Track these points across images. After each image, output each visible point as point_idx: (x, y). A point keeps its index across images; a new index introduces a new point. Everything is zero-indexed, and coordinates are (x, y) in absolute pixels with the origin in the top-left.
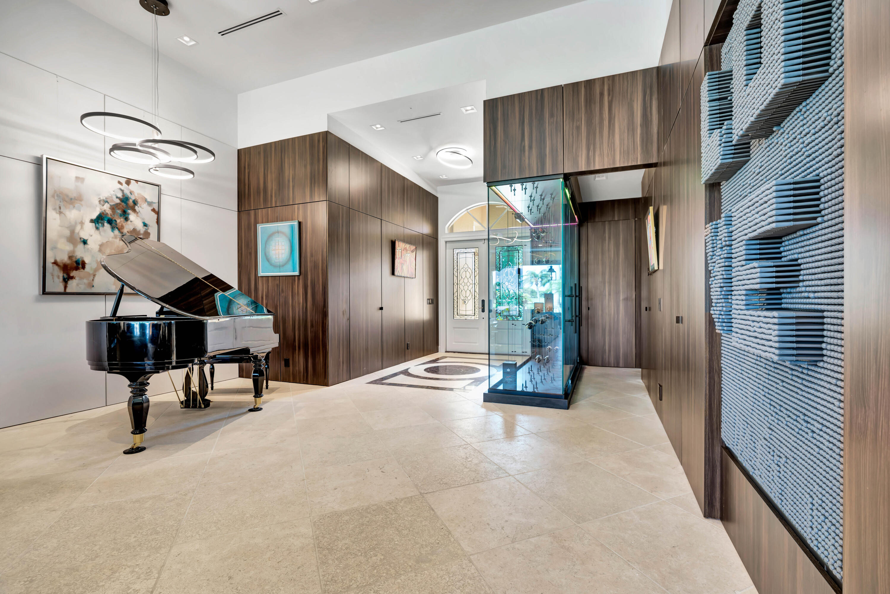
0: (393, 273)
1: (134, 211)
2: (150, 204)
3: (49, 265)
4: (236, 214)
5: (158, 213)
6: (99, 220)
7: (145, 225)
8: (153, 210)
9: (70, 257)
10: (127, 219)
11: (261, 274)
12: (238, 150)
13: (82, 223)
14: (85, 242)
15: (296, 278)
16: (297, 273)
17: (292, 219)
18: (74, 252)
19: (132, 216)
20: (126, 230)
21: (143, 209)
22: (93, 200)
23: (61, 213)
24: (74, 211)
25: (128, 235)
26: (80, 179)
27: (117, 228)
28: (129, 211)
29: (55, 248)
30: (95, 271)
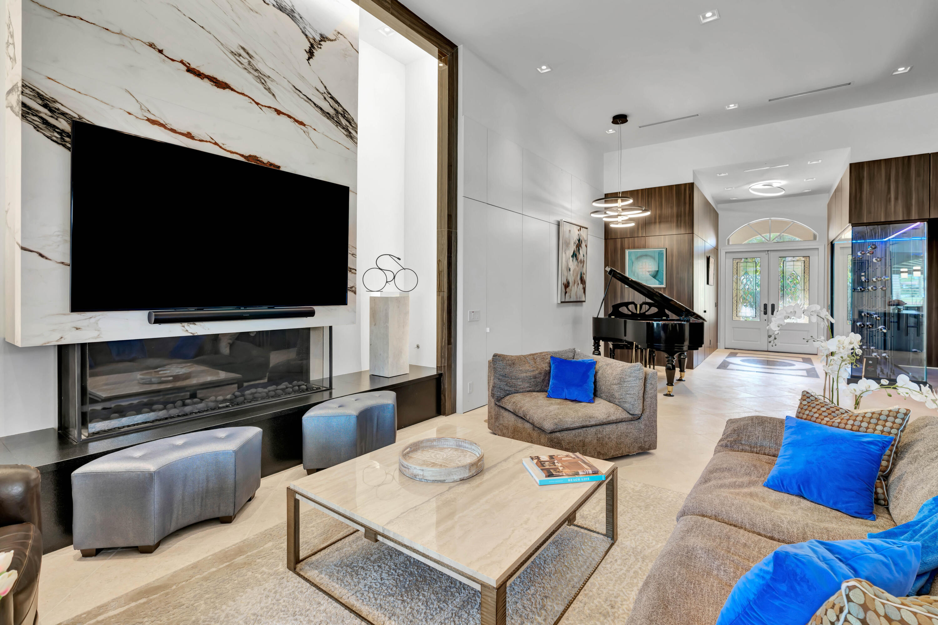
0: (708, 283)
2: (585, 241)
3: (562, 286)
4: (604, 240)
5: (586, 246)
6: (574, 255)
7: (584, 256)
9: (567, 280)
10: (579, 253)
12: (605, 194)
13: (570, 258)
14: (570, 270)
15: (662, 289)
16: (663, 286)
18: (567, 277)
19: (581, 251)
20: (579, 260)
21: (583, 245)
22: (572, 243)
23: (565, 253)
24: (568, 251)
25: (579, 263)
26: (570, 231)
27: (577, 259)
28: (580, 248)
29: (564, 275)
30: (572, 287)
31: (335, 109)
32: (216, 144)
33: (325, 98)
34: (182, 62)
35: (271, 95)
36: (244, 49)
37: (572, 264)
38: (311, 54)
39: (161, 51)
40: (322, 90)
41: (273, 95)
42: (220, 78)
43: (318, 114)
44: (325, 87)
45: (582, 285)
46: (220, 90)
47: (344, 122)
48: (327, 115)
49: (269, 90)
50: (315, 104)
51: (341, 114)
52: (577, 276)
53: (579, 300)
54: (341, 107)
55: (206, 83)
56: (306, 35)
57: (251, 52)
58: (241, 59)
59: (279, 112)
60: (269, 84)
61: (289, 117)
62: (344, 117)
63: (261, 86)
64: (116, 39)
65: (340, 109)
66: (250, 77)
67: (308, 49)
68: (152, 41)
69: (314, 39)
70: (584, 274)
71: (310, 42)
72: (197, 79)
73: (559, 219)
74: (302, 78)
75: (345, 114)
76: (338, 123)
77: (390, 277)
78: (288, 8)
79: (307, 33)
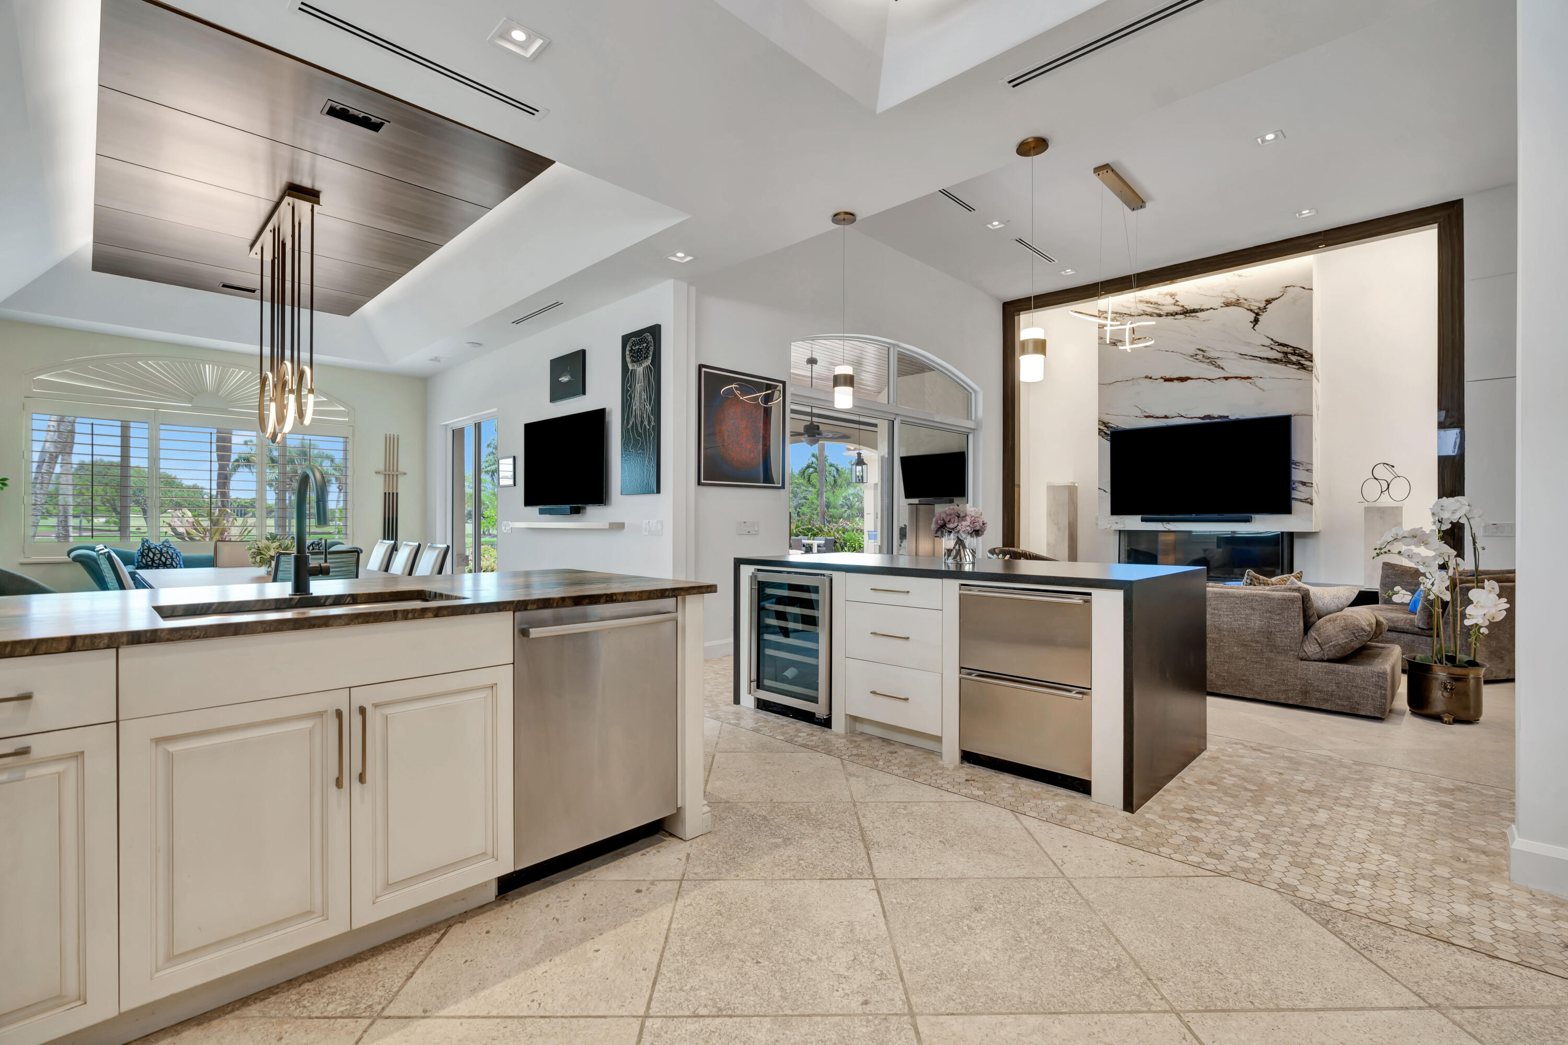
31: (1283, 353)
32: (1182, 416)
33: (1272, 349)
34: (1162, 378)
35: (1220, 370)
36: (1199, 349)
38: (1256, 321)
39: (1151, 378)
40: (1268, 342)
41: (1222, 368)
42: (1183, 375)
43: (1265, 364)
44: (1272, 340)
46: (1185, 383)
47: (1294, 358)
48: (1276, 361)
49: (1219, 367)
50: (1261, 358)
51: (1291, 353)
54: (1291, 347)
55: (1176, 383)
56: (1251, 310)
57: (1204, 349)
58: (1198, 357)
59: (1226, 378)
60: (1219, 362)
61: (1236, 378)
62: (1294, 354)
63: (1212, 367)
64: (1131, 383)
65: (1289, 350)
66: (1204, 365)
67: (1252, 319)
68: (1145, 375)
69: (1259, 308)
71: (1254, 313)
72: (1170, 383)
74: (1248, 344)
75: (1295, 351)
76: (1290, 362)
77: (1385, 486)
78: (1234, 300)
79: (1252, 308)
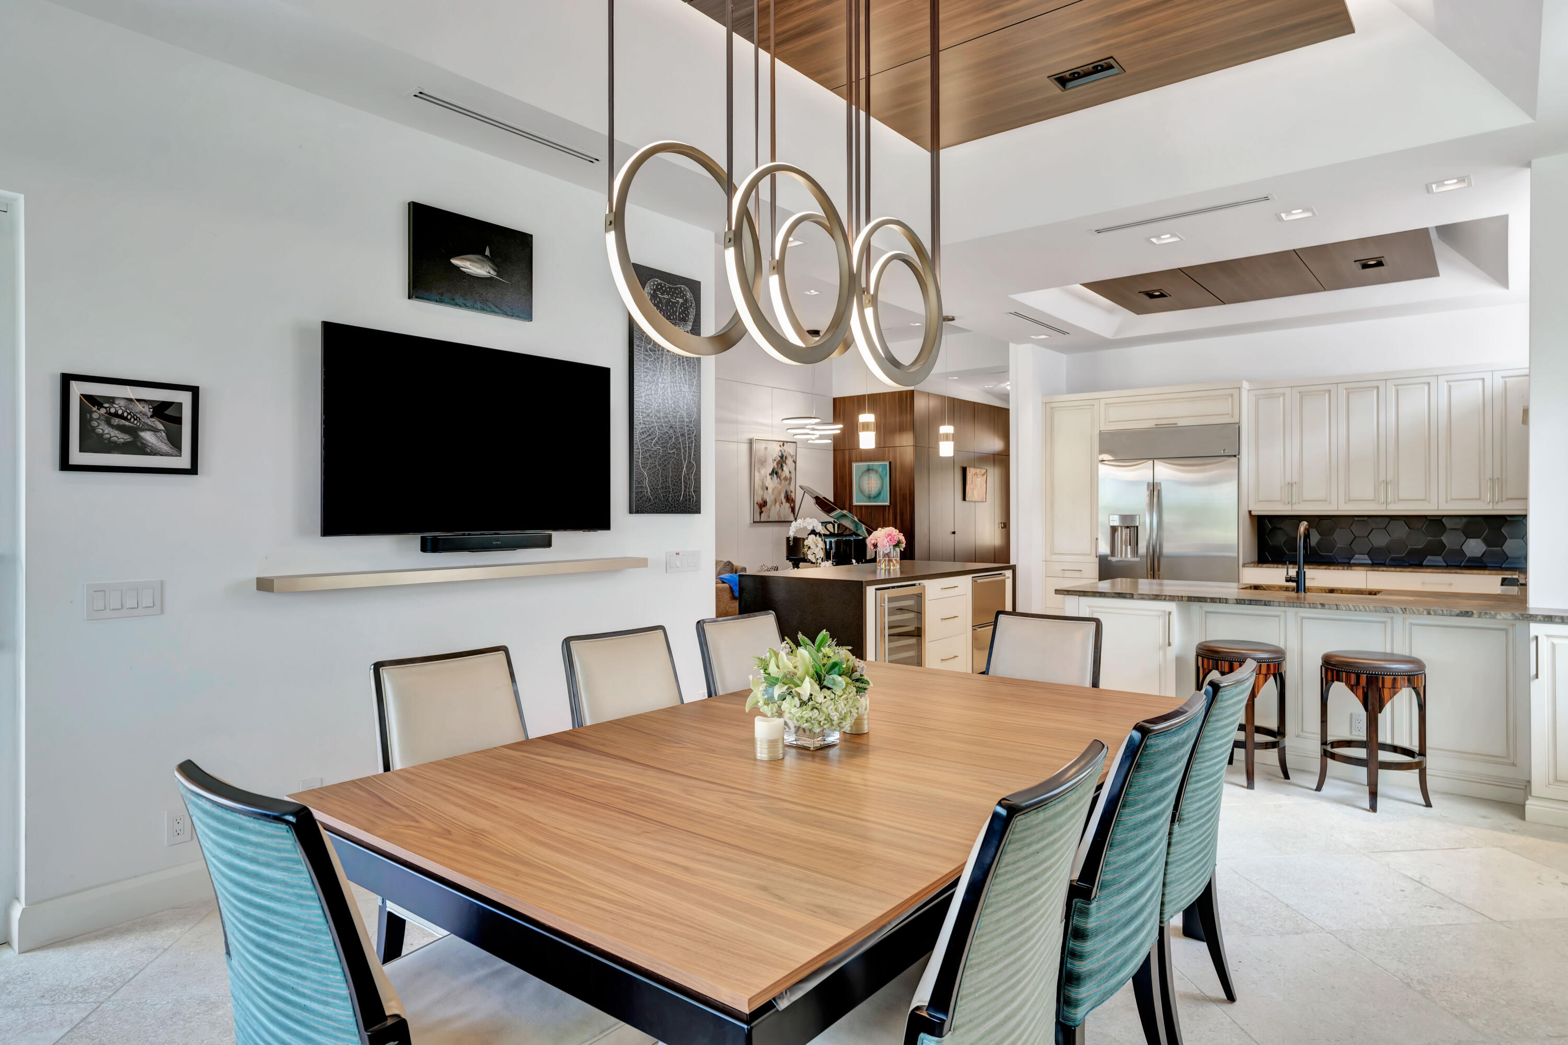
0: (964, 499)
1: (785, 463)
2: (792, 457)
3: (755, 504)
4: (832, 452)
5: (795, 462)
6: (774, 473)
7: (790, 473)
8: (794, 461)
9: (762, 499)
10: (782, 470)
11: (855, 503)
12: (835, 400)
13: (766, 477)
14: (767, 489)
15: (887, 507)
16: (888, 504)
17: (883, 460)
18: (763, 495)
19: (785, 468)
20: (782, 478)
21: (789, 461)
22: (770, 460)
23: (759, 472)
24: (764, 469)
25: (783, 481)
26: (766, 448)
27: (778, 477)
28: (784, 464)
29: (757, 493)
30: (771, 506)
37: (771, 483)
45: (788, 505)
52: (780, 494)
53: (783, 520)
70: (792, 492)
73: (751, 436)
